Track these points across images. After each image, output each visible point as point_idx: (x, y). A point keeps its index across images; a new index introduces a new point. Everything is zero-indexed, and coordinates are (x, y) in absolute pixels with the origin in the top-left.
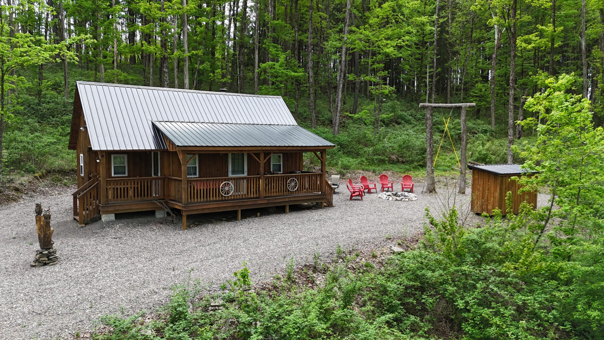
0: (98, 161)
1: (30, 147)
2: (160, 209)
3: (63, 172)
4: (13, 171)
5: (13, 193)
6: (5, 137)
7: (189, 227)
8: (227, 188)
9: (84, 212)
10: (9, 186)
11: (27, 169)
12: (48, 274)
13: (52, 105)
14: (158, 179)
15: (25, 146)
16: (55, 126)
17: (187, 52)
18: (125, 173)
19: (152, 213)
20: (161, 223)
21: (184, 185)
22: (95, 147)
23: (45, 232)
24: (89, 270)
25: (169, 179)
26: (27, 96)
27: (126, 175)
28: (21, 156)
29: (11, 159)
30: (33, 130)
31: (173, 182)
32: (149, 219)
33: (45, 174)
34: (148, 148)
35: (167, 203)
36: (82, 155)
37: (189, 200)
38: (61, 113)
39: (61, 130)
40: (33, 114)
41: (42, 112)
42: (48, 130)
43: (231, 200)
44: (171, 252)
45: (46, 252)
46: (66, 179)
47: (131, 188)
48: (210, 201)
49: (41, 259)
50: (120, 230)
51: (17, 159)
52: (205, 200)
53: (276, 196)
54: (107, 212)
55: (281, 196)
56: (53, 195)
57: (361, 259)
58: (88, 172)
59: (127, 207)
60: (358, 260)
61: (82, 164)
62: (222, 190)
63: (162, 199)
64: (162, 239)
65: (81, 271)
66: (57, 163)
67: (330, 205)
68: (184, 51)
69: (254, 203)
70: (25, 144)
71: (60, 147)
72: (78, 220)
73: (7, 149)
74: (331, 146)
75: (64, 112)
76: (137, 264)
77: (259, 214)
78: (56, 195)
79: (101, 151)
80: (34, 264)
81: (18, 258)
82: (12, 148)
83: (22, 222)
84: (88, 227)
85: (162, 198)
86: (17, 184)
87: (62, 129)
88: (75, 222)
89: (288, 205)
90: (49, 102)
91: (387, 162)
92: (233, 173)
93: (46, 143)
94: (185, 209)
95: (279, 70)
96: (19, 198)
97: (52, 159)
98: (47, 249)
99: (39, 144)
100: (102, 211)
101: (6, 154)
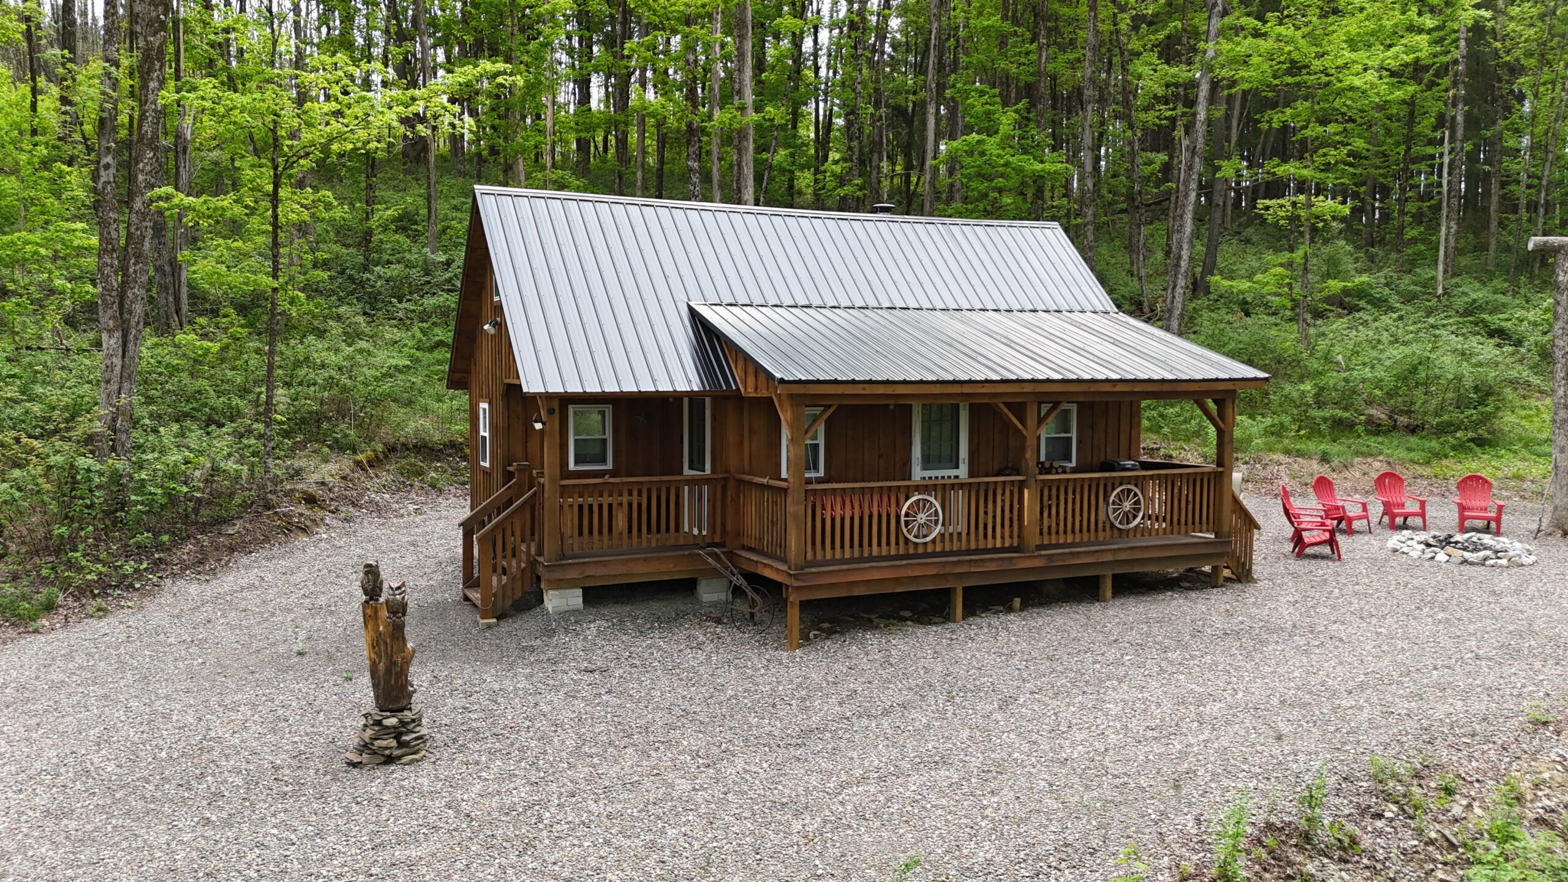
0: (538, 426)
1: (345, 380)
2: (715, 574)
3: (425, 450)
4: (302, 446)
5: (302, 508)
6: (282, 353)
7: (805, 639)
8: (922, 518)
9: (495, 579)
10: (292, 490)
11: (336, 441)
12: (398, 798)
13: (395, 270)
14: (706, 480)
15: (331, 377)
16: (403, 324)
17: (750, 111)
18: (604, 461)
19: (686, 587)
20: (719, 621)
21: (794, 507)
22: (531, 384)
23: (390, 657)
24: (522, 793)
25: (740, 482)
26: (336, 248)
27: (609, 466)
28: (321, 404)
29: (295, 413)
30: (352, 336)
31: (754, 493)
32: (680, 605)
33: (381, 456)
34: (682, 386)
35: (731, 555)
36: (484, 405)
37: (809, 556)
38: (417, 291)
39: (419, 335)
40: (352, 293)
41: (373, 286)
42: (388, 336)
43: (934, 554)
44: (770, 734)
45: (393, 721)
46: (436, 470)
47: (621, 504)
48: (871, 558)
49: (378, 743)
50: (600, 642)
51: (310, 413)
52: (857, 554)
53: (1073, 545)
54: (560, 584)
55: (1089, 543)
56: (402, 516)
57: (1469, 806)
58: (504, 459)
59: (620, 569)
60: (1457, 810)
61: (484, 433)
62: (907, 523)
63: (716, 545)
64: (732, 683)
65: (499, 793)
66: (412, 424)
67: (1243, 575)
68: (742, 109)
69: (1005, 566)
70: (333, 373)
71: (418, 380)
72: (478, 603)
73: (288, 385)
74: (1256, 379)
75: (426, 288)
76: (670, 776)
77: (1017, 602)
78: (409, 514)
79: (548, 397)
80: (356, 759)
81: (309, 729)
82: (300, 384)
83: (322, 600)
84: (506, 626)
85: (717, 540)
86: (309, 484)
87: (422, 330)
88: (468, 608)
89: (1108, 573)
90: (389, 262)
91: (1360, 429)
92: (927, 464)
93: (384, 371)
94: (796, 584)
95: (998, 156)
96: (317, 525)
97: (399, 413)
98: (394, 711)
99: (367, 372)
100: (548, 581)
101: (283, 399)
